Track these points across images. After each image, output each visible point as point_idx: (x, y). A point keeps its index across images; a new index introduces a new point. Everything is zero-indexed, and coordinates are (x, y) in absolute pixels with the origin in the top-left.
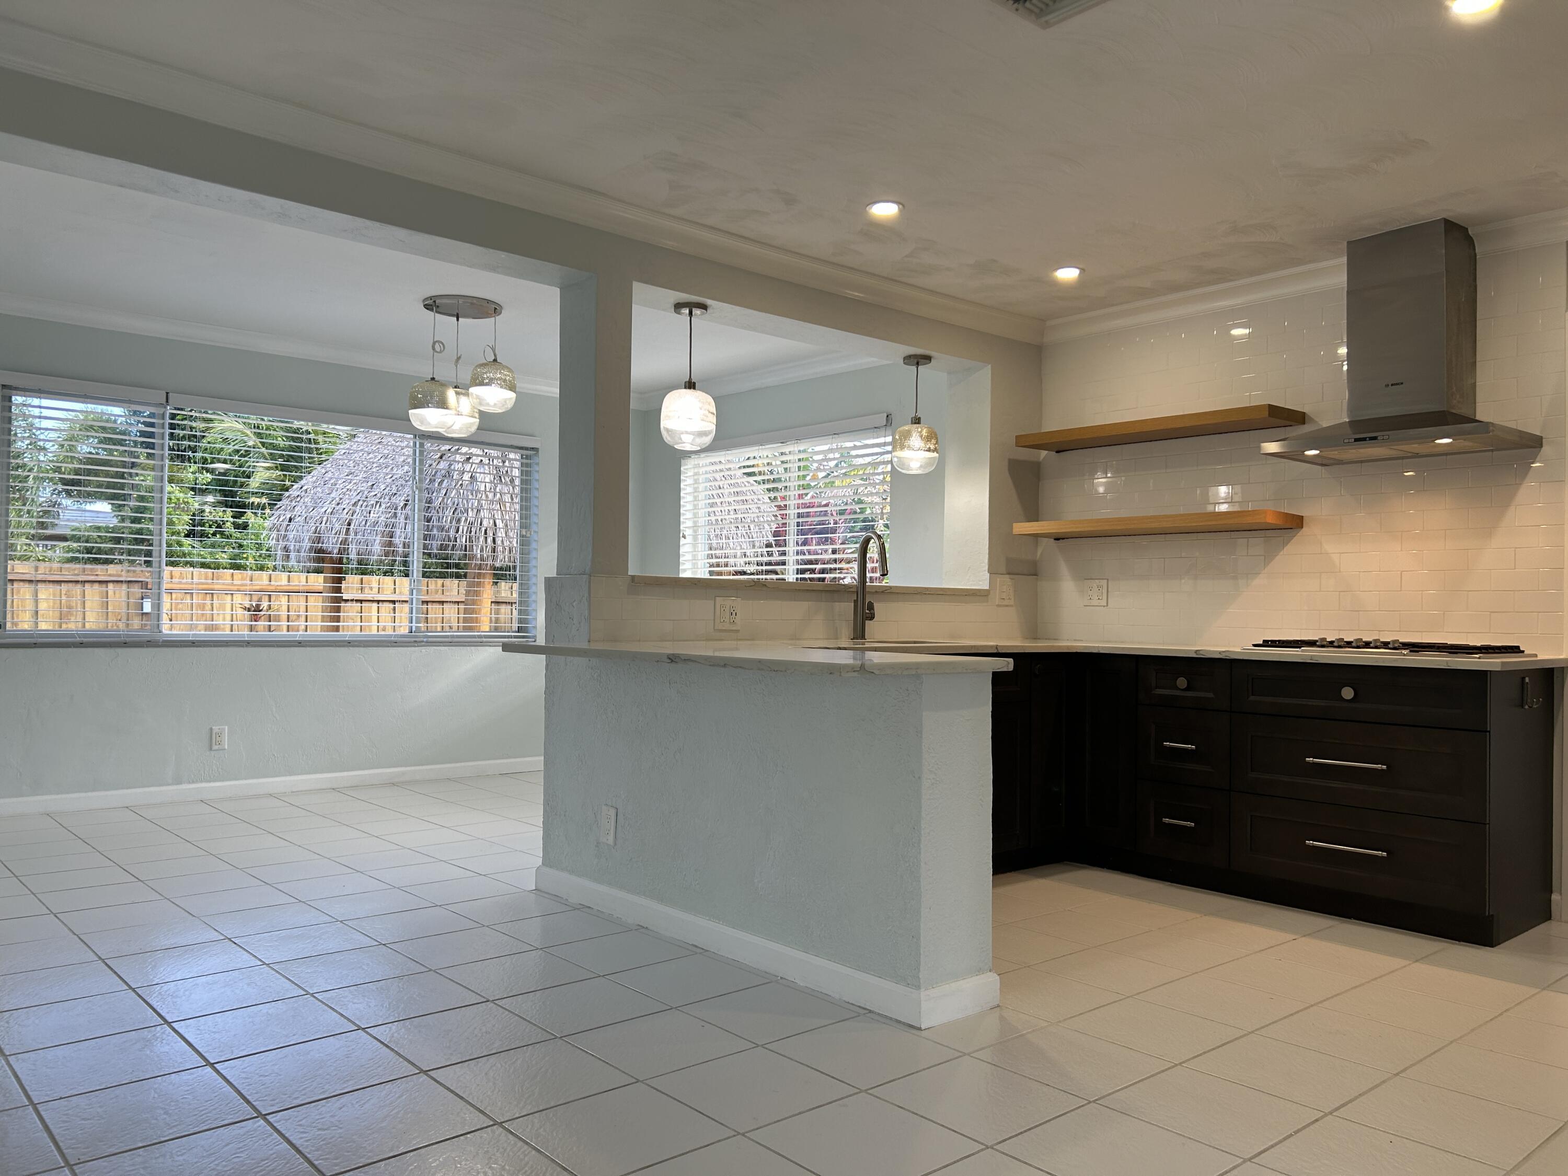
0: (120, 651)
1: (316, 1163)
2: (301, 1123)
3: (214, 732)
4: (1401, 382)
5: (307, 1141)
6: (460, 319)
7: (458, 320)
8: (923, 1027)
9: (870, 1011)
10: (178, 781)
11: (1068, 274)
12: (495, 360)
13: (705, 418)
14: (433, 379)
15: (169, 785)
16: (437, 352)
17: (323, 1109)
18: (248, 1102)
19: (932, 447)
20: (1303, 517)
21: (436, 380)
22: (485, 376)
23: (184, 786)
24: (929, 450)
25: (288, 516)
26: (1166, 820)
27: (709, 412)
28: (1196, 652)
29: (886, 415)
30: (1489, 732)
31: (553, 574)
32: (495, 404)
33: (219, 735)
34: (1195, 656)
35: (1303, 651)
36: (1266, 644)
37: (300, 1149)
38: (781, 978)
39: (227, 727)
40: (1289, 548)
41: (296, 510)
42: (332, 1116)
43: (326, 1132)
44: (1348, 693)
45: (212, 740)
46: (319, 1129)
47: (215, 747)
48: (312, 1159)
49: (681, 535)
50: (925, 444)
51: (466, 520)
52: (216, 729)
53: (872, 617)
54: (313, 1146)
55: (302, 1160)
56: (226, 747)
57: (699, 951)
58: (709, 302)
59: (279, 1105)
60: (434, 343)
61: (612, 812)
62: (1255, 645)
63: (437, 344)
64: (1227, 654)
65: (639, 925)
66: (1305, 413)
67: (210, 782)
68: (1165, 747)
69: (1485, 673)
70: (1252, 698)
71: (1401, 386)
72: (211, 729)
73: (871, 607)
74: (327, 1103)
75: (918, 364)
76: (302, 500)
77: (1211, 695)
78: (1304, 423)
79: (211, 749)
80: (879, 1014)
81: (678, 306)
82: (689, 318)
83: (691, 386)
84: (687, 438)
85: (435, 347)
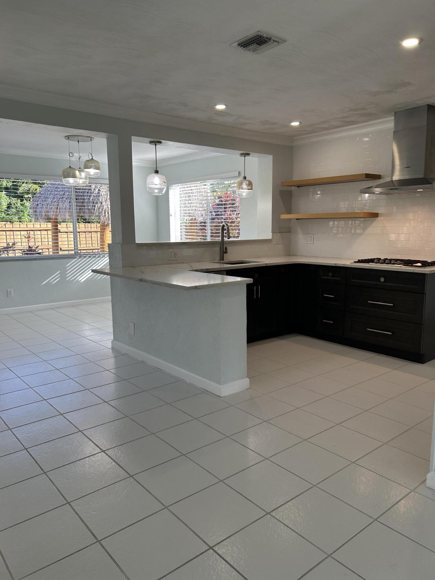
1: (24, 444)
2: (21, 431)
3: (8, 291)
4: (410, 166)
5: (22, 437)
6: (79, 142)
7: (78, 143)
8: (222, 396)
9: (207, 391)
11: (295, 124)
12: (92, 159)
13: (162, 184)
14: (70, 167)
16: (71, 157)
17: (29, 427)
18: (6, 425)
19: (250, 188)
20: (378, 213)
21: (71, 167)
22: (89, 165)
24: (249, 189)
25: (36, 204)
26: (324, 321)
27: (163, 182)
28: (335, 264)
29: (238, 172)
30: (425, 294)
31: (110, 242)
32: (93, 175)
33: (10, 292)
34: (334, 265)
35: (370, 265)
36: (360, 261)
37: (20, 440)
38: (183, 380)
39: (12, 289)
40: (373, 225)
41: (39, 201)
42: (31, 429)
43: (28, 434)
44: (382, 279)
45: (8, 294)
46: (26, 434)
47: (9, 296)
48: (23, 443)
49: (170, 215)
50: (247, 187)
51: (98, 206)
52: (9, 290)
53: (226, 253)
54: (24, 439)
55: (20, 443)
56: (13, 296)
57: (159, 370)
58: (162, 141)
59: (16, 426)
60: (70, 153)
61: (133, 324)
62: (355, 262)
63: (71, 153)
64: (345, 265)
65: (142, 361)
66: (380, 175)
68: (324, 296)
69: (425, 274)
70: (353, 280)
71: (410, 168)
73: (226, 249)
74: (30, 425)
75: (245, 156)
76: (41, 198)
77: (339, 279)
78: (380, 179)
79: (8, 297)
80: (210, 392)
81: (151, 142)
82: (155, 147)
83: (157, 172)
84: (156, 191)
85: (70, 155)
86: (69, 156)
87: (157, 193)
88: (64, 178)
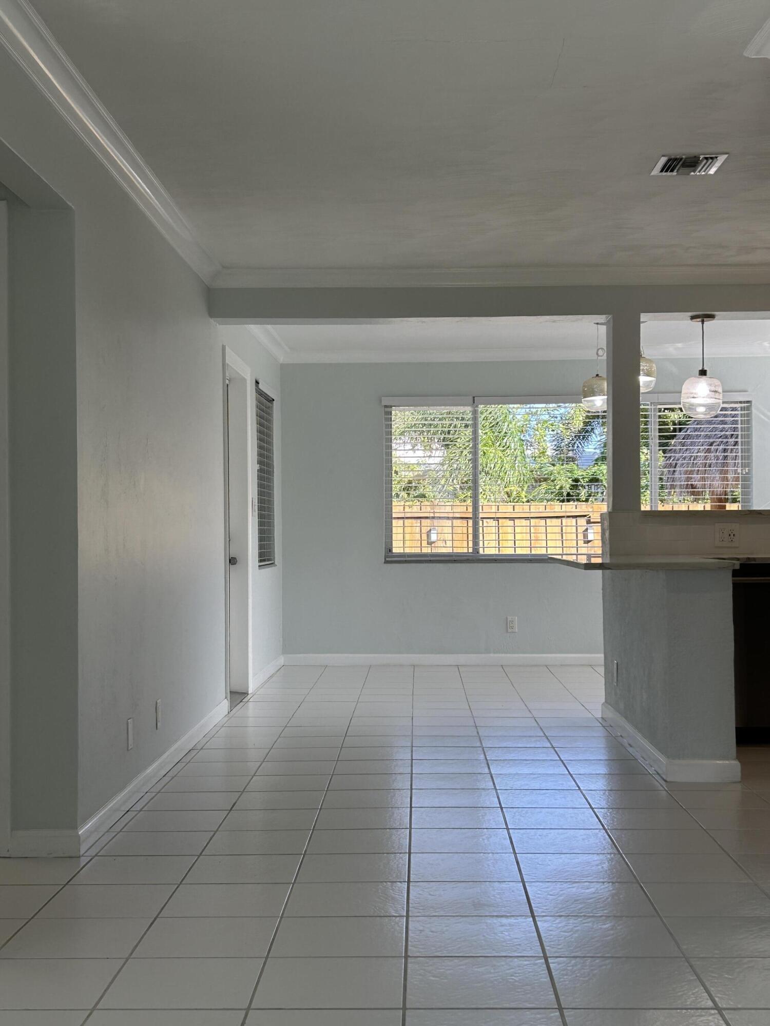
0: (450, 565)
3: (509, 620)
8: (668, 780)
10: (487, 651)
14: (597, 375)
15: (482, 653)
16: (600, 356)
21: (600, 375)
23: (492, 655)
33: (512, 622)
39: (516, 617)
45: (507, 625)
47: (509, 630)
52: (510, 618)
56: (516, 631)
60: (598, 350)
63: (600, 350)
67: (507, 653)
72: (507, 618)
79: (507, 631)
81: (693, 318)
82: (701, 325)
83: (703, 373)
84: (701, 410)
85: (599, 352)
86: (596, 356)
87: (702, 413)
88: (585, 397)
